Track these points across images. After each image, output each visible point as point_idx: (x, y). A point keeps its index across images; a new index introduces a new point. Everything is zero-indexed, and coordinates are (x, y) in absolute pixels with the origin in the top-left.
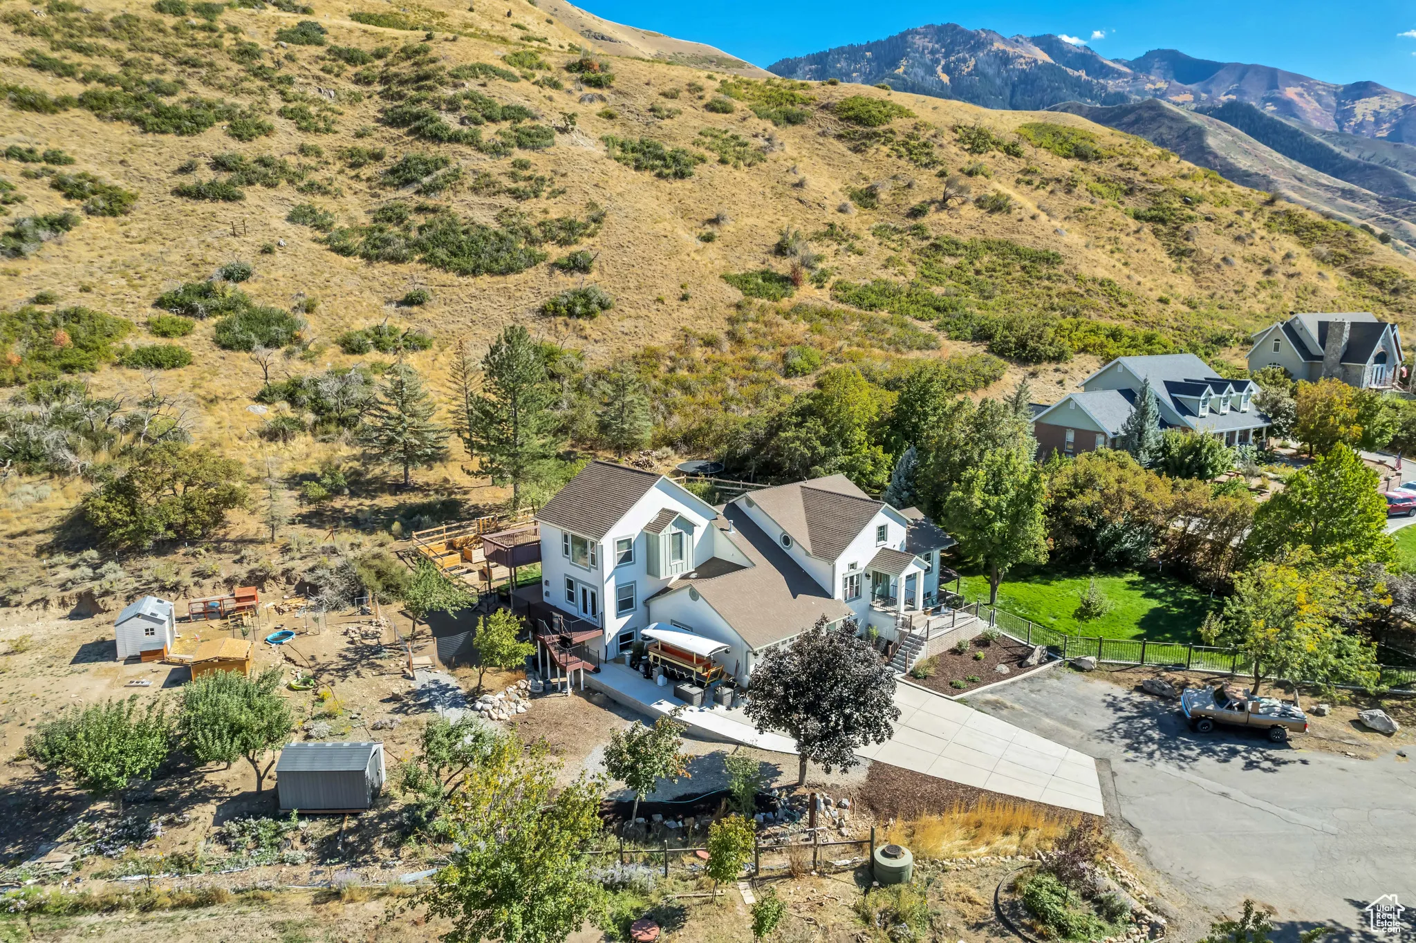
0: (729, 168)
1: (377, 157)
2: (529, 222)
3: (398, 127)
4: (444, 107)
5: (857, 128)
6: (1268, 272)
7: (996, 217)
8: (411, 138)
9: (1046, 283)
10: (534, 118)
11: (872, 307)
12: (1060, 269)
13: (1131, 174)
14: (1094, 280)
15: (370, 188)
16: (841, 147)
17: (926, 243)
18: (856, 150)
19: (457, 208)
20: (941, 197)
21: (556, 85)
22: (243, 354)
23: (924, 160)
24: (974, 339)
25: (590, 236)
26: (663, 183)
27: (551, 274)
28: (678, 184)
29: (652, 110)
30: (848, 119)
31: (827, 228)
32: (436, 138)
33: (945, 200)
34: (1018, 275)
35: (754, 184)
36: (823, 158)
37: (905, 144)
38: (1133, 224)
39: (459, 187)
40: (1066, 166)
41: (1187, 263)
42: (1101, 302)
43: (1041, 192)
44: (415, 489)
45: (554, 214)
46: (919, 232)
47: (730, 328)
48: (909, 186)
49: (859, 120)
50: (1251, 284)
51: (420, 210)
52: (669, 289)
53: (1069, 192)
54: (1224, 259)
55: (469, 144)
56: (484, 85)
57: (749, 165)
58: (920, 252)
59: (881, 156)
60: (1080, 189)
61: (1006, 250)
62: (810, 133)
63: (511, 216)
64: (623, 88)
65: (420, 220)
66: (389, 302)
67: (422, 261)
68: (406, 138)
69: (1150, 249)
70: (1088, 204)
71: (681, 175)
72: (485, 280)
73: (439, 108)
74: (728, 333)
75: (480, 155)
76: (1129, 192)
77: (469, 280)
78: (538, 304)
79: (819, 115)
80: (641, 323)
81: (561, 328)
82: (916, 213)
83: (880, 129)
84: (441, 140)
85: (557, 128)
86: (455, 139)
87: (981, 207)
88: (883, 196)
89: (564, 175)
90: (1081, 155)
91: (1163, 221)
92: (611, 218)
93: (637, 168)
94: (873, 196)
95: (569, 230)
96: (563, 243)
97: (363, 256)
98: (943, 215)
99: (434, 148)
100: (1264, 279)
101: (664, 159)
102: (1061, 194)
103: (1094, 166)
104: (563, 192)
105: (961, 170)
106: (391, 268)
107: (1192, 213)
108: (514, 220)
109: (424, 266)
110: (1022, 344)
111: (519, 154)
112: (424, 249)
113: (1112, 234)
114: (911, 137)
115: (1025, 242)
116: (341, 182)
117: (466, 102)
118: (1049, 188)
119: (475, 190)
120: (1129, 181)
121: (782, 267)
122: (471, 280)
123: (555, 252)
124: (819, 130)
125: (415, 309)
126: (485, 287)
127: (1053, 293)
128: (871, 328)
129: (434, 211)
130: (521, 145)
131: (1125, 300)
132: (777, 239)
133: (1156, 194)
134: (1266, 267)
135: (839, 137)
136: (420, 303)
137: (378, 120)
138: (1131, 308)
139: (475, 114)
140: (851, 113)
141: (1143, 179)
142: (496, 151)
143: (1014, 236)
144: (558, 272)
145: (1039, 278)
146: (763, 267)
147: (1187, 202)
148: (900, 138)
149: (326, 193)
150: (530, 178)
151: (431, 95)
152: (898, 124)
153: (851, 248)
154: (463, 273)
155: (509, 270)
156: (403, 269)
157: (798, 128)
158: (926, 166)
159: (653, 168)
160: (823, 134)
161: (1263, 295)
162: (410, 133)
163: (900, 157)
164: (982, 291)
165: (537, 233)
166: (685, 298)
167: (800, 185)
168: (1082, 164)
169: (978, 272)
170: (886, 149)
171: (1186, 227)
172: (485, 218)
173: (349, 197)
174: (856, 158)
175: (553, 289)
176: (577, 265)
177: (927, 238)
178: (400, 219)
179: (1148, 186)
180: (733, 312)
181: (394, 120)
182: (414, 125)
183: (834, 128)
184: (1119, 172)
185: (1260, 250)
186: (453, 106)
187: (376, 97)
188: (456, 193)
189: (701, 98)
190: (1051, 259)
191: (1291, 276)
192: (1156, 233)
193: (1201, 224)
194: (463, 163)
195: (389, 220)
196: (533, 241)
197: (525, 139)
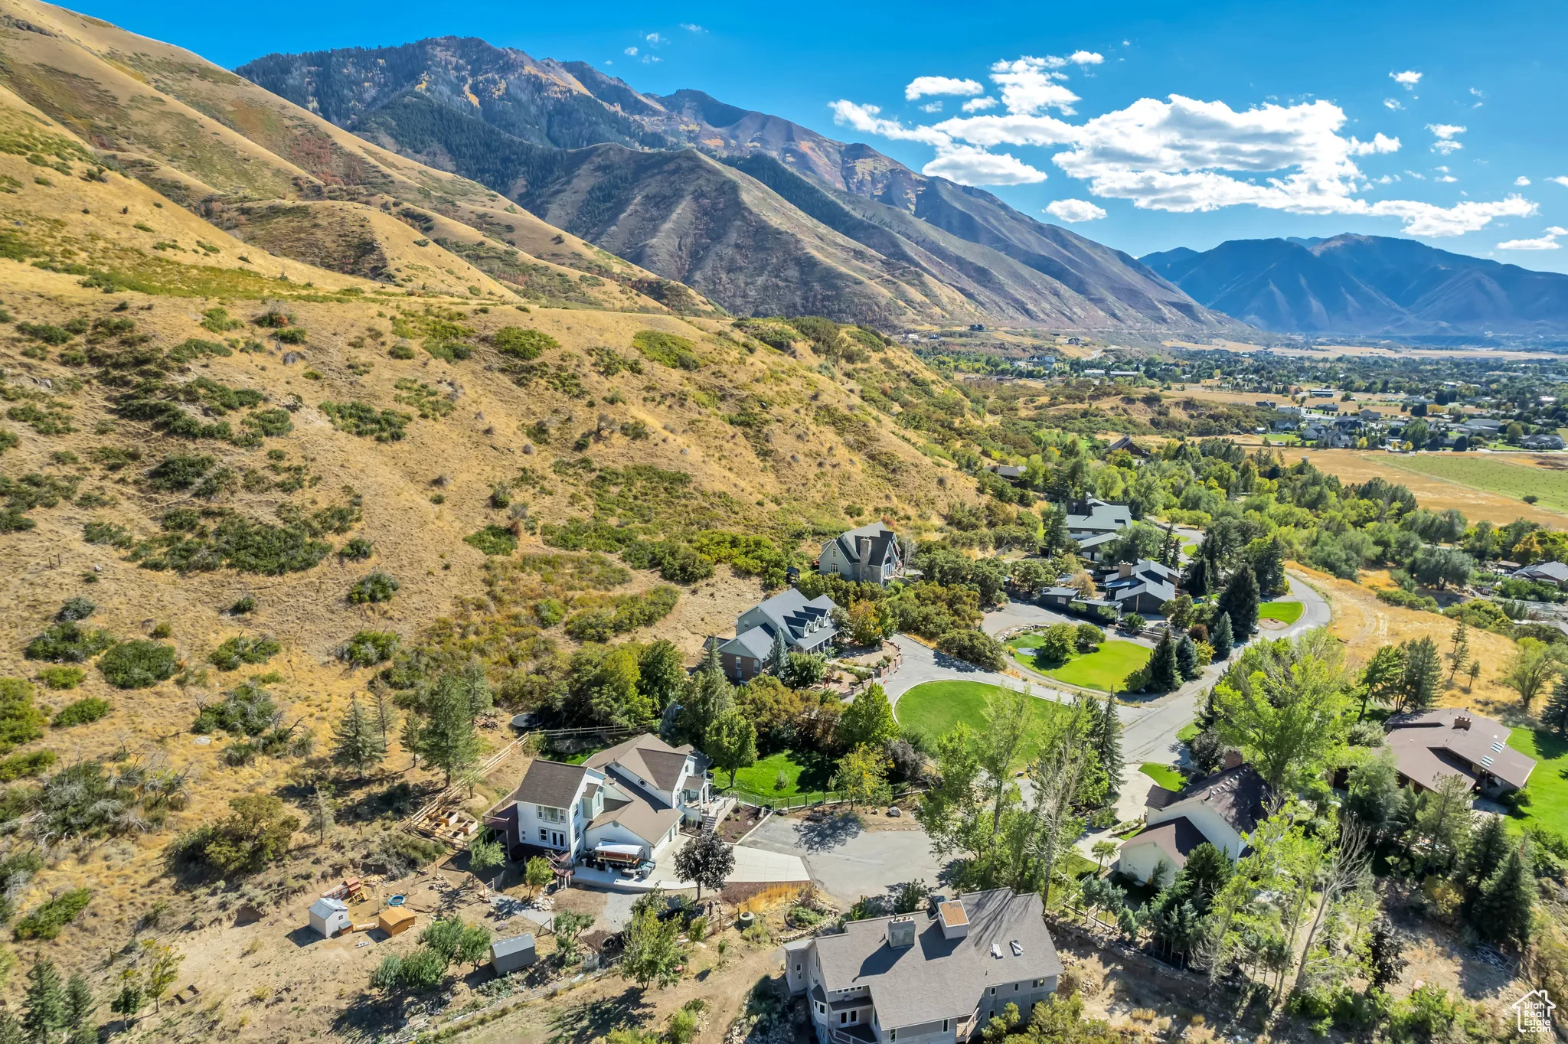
0: (430, 422)
1: (134, 456)
2: (305, 515)
3: (140, 420)
4: (182, 397)
5: (517, 361)
6: (820, 465)
7: (638, 442)
8: (160, 433)
9: (683, 501)
10: (266, 400)
11: (575, 547)
12: (690, 489)
13: (721, 382)
14: (714, 494)
15: (141, 491)
16: (506, 380)
17: (593, 475)
18: (519, 383)
19: (238, 508)
20: (595, 428)
21: (257, 348)
22: (144, 691)
23: (576, 391)
24: (651, 567)
25: (358, 520)
26: (383, 447)
27: (341, 563)
28: (397, 446)
29: (350, 367)
30: (507, 351)
31: (521, 474)
32: (189, 432)
33: (599, 430)
34: (663, 496)
35: (454, 436)
36: (495, 394)
37: (558, 376)
38: (730, 430)
39: (233, 487)
40: (674, 378)
41: (770, 463)
42: (720, 512)
43: (662, 407)
44: (368, 782)
45: (323, 504)
46: (586, 463)
47: (488, 589)
48: (569, 419)
49: (516, 353)
50: (811, 476)
51: (207, 514)
52: (432, 562)
53: (682, 405)
54: (793, 457)
55: (223, 439)
56: (206, 366)
57: (444, 415)
58: (592, 484)
59: (541, 389)
60: (689, 403)
61: (650, 473)
62: (478, 368)
63: (289, 511)
64: (316, 343)
65: (212, 525)
66: (222, 611)
67: (230, 566)
68: (155, 434)
69: (744, 452)
70: (696, 416)
71: (397, 437)
72: (291, 577)
73: (176, 399)
74: (488, 594)
75: (237, 450)
76: (723, 398)
77: (276, 579)
78: (343, 593)
79: (481, 348)
80: (425, 597)
81: (369, 613)
82: (580, 446)
83: (535, 362)
84: (195, 437)
85: (288, 407)
86: (208, 433)
87: (626, 435)
88: (552, 431)
89: (313, 460)
90: (685, 364)
91: (749, 425)
92: (366, 499)
93: (359, 434)
94: (545, 431)
95: (340, 519)
96: (339, 531)
97: (173, 568)
98: (601, 446)
99: (191, 446)
100: (818, 471)
101: (378, 422)
102: (676, 407)
103: (694, 375)
104: (320, 478)
105: (604, 399)
106: (206, 575)
107: (768, 417)
108: (292, 515)
109: (234, 571)
110: (683, 569)
111: (271, 443)
112: (228, 555)
113: (718, 442)
114: (560, 368)
115: (663, 465)
116: (111, 489)
117: (202, 391)
118: (668, 403)
119: (248, 488)
120: (721, 389)
121: (501, 518)
122: (280, 579)
123: (337, 541)
124: (484, 364)
125: (248, 615)
126: (294, 583)
127: (690, 509)
128: (581, 568)
129: (221, 514)
130: (268, 434)
131: (736, 509)
132: (490, 492)
133: (742, 400)
134: (819, 460)
135: (503, 371)
136: (250, 609)
137: (111, 411)
138: (741, 514)
139: (217, 403)
140: (508, 346)
141: (730, 385)
142: (250, 443)
143: (655, 460)
144: (346, 560)
145: (678, 497)
146: (487, 523)
147: (763, 407)
148: (553, 370)
149: (104, 504)
150: (289, 469)
151: (161, 383)
152: (549, 356)
153: (543, 490)
154: (271, 573)
155: (307, 565)
156: (217, 576)
157: (466, 362)
158: (577, 396)
159: (372, 432)
160: (489, 369)
161: (819, 484)
162: (157, 427)
163: (556, 389)
164: (643, 516)
165: (316, 524)
166: (447, 567)
167: (488, 431)
168: (686, 374)
169: (636, 498)
170: (543, 382)
171: (765, 430)
172: (268, 516)
173: (125, 504)
174: (520, 392)
175: (348, 577)
176: (357, 551)
177: (594, 470)
178: (192, 526)
179: (735, 392)
180: (484, 574)
181: (133, 412)
182: (161, 419)
183: (497, 362)
184: (714, 381)
185: (813, 446)
186: (191, 396)
187: (95, 381)
188: (232, 493)
189: (383, 344)
190: (683, 479)
191: (834, 466)
192: (745, 435)
193: (774, 426)
194: (226, 459)
195: (180, 526)
196: (315, 534)
197: (270, 426)
